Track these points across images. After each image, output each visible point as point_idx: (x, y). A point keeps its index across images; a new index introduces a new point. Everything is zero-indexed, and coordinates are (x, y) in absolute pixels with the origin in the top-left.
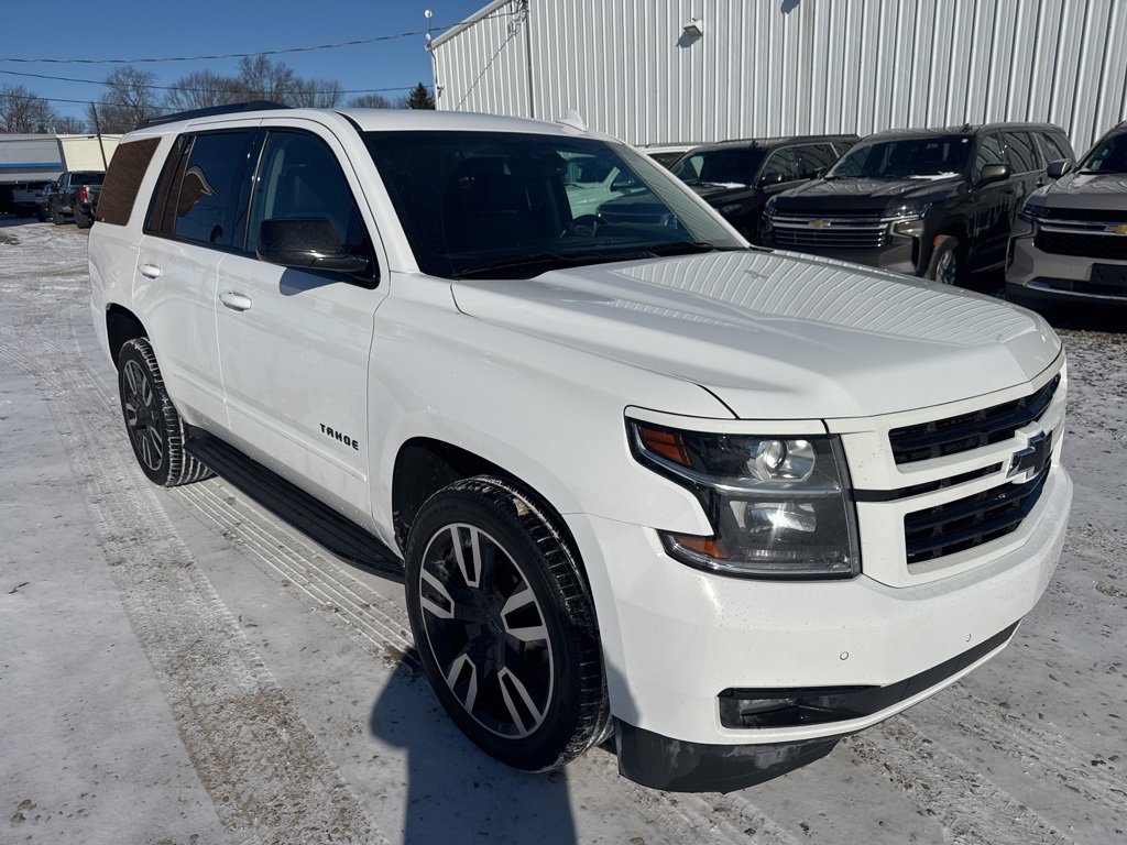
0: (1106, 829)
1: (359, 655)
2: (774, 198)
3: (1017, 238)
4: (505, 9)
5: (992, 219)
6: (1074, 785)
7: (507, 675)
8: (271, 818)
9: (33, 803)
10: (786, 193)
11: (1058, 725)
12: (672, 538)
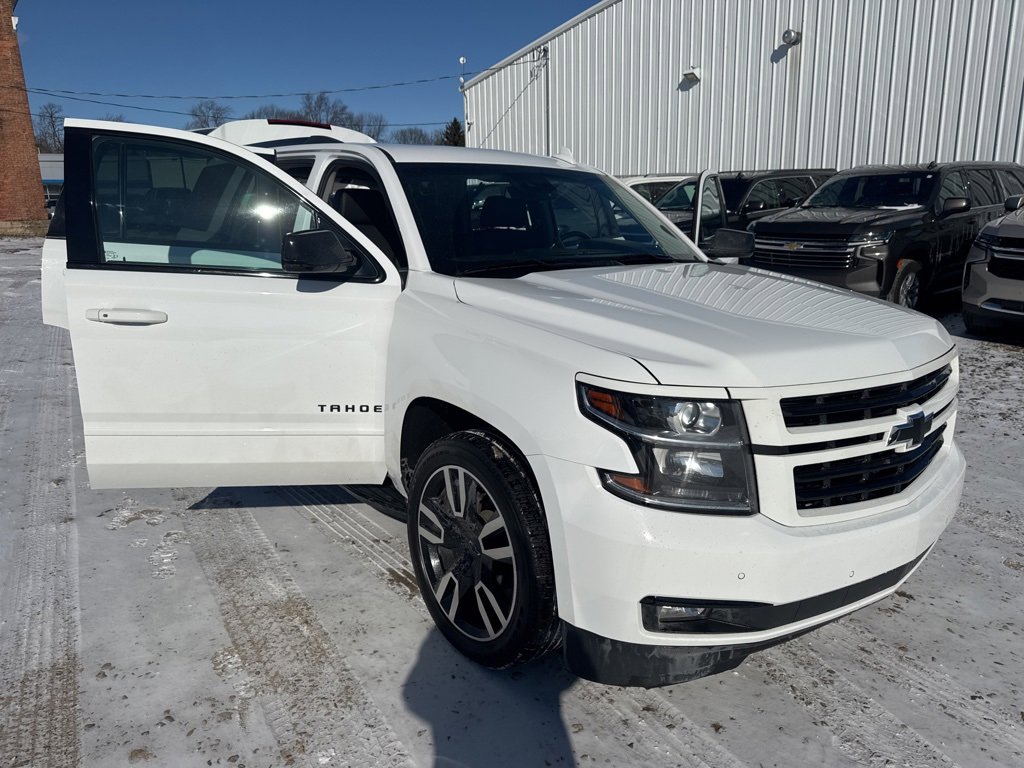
0: (973, 747)
1: (369, 577)
2: (754, 223)
3: (973, 263)
4: (529, 57)
5: (954, 246)
6: (952, 712)
7: (481, 588)
8: (291, 688)
9: (112, 665)
10: (764, 219)
11: (947, 667)
12: (608, 476)
